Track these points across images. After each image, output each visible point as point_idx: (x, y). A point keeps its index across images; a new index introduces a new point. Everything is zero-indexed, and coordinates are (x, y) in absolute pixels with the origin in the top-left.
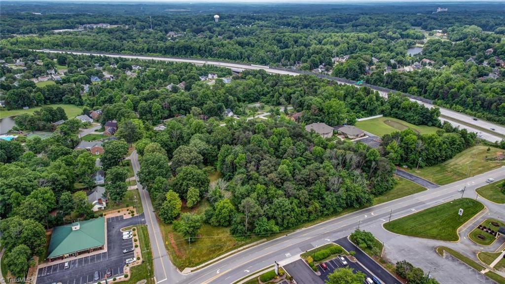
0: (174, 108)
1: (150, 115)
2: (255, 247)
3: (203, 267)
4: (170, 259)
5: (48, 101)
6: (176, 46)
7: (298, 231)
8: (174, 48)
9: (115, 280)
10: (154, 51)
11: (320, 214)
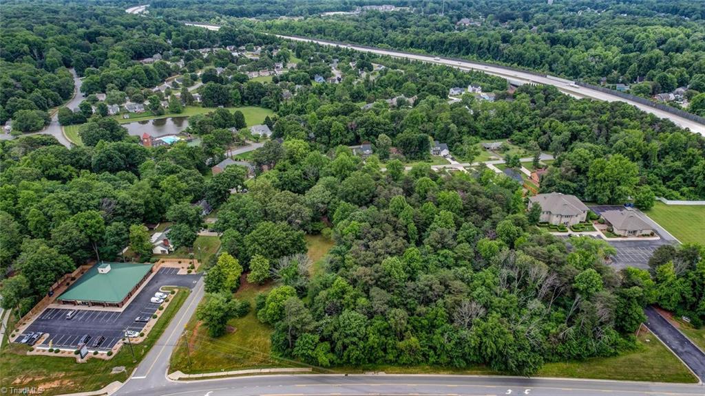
0: (361, 131)
1: (327, 137)
2: (295, 375)
3: (196, 379)
4: (174, 351)
5: (247, 102)
6: (447, 41)
7: (370, 374)
8: (444, 42)
9: (96, 353)
10: (419, 47)
11: (420, 358)
